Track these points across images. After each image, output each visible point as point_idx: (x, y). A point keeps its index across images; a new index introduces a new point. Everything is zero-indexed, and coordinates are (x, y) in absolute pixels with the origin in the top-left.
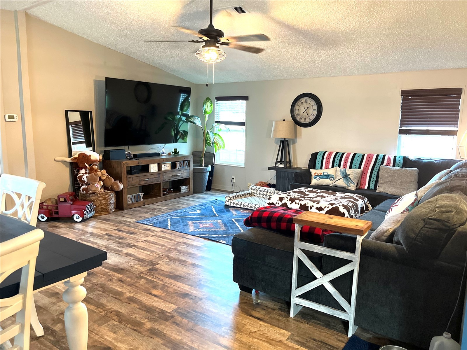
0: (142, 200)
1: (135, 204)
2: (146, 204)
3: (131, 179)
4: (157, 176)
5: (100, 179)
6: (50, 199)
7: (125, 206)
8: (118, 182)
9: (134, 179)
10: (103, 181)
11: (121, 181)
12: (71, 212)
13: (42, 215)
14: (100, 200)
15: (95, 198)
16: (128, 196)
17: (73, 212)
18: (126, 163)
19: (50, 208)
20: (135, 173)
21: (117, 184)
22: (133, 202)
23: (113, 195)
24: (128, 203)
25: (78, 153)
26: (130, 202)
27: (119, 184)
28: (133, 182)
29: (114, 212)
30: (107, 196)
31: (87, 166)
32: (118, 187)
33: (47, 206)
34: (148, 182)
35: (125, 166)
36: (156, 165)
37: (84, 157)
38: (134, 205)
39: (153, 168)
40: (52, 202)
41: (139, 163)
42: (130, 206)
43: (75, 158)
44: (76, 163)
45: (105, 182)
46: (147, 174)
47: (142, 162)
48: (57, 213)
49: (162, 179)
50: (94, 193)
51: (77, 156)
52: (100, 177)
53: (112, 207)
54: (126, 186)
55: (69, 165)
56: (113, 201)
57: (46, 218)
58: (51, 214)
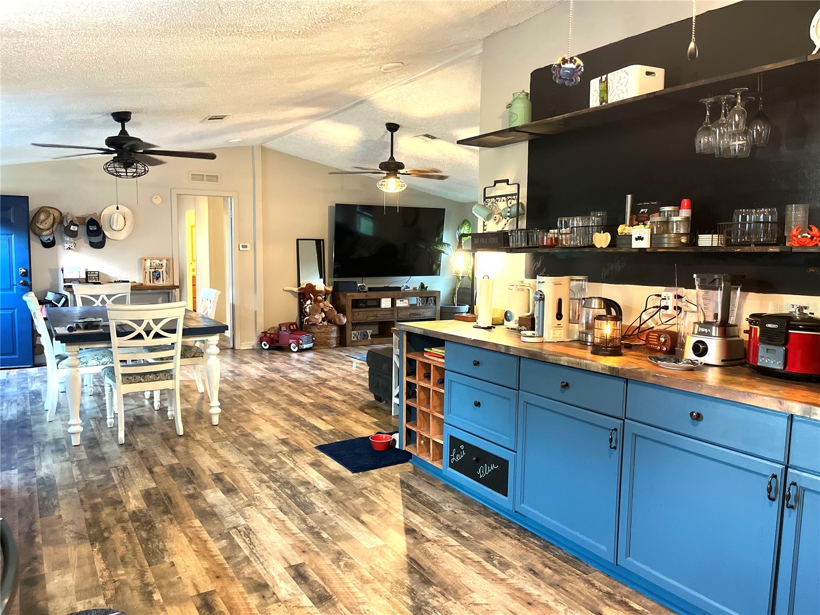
0: (369, 338)
1: (359, 341)
2: (374, 343)
3: (357, 314)
4: (389, 312)
5: (322, 310)
6: (274, 328)
7: (348, 342)
8: (341, 315)
9: (360, 313)
10: (325, 313)
11: (345, 315)
12: (289, 342)
13: (265, 343)
14: (320, 333)
15: (315, 330)
16: (352, 332)
17: (291, 341)
18: (353, 296)
19: (272, 336)
20: (362, 307)
21: (339, 317)
22: (359, 339)
23: (334, 328)
24: (353, 339)
25: (306, 284)
26: (355, 339)
27: (342, 317)
28: (359, 317)
29: (336, 347)
30: (327, 329)
31: (312, 296)
32: (340, 320)
33: (270, 334)
34: (378, 318)
35: (350, 299)
36: (390, 299)
37: (311, 287)
38: (359, 343)
39: (386, 303)
40: (275, 331)
41: (366, 296)
42: (355, 344)
43: (302, 288)
44: (303, 294)
45: (327, 314)
46: (378, 309)
47: (373, 295)
48: (277, 341)
49: (396, 316)
50: (315, 325)
51: (304, 286)
52: (322, 309)
53: (334, 342)
54: (350, 320)
55: (297, 295)
56: (334, 335)
57: (268, 346)
58: (273, 343)
